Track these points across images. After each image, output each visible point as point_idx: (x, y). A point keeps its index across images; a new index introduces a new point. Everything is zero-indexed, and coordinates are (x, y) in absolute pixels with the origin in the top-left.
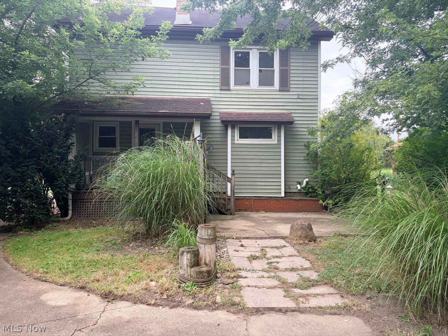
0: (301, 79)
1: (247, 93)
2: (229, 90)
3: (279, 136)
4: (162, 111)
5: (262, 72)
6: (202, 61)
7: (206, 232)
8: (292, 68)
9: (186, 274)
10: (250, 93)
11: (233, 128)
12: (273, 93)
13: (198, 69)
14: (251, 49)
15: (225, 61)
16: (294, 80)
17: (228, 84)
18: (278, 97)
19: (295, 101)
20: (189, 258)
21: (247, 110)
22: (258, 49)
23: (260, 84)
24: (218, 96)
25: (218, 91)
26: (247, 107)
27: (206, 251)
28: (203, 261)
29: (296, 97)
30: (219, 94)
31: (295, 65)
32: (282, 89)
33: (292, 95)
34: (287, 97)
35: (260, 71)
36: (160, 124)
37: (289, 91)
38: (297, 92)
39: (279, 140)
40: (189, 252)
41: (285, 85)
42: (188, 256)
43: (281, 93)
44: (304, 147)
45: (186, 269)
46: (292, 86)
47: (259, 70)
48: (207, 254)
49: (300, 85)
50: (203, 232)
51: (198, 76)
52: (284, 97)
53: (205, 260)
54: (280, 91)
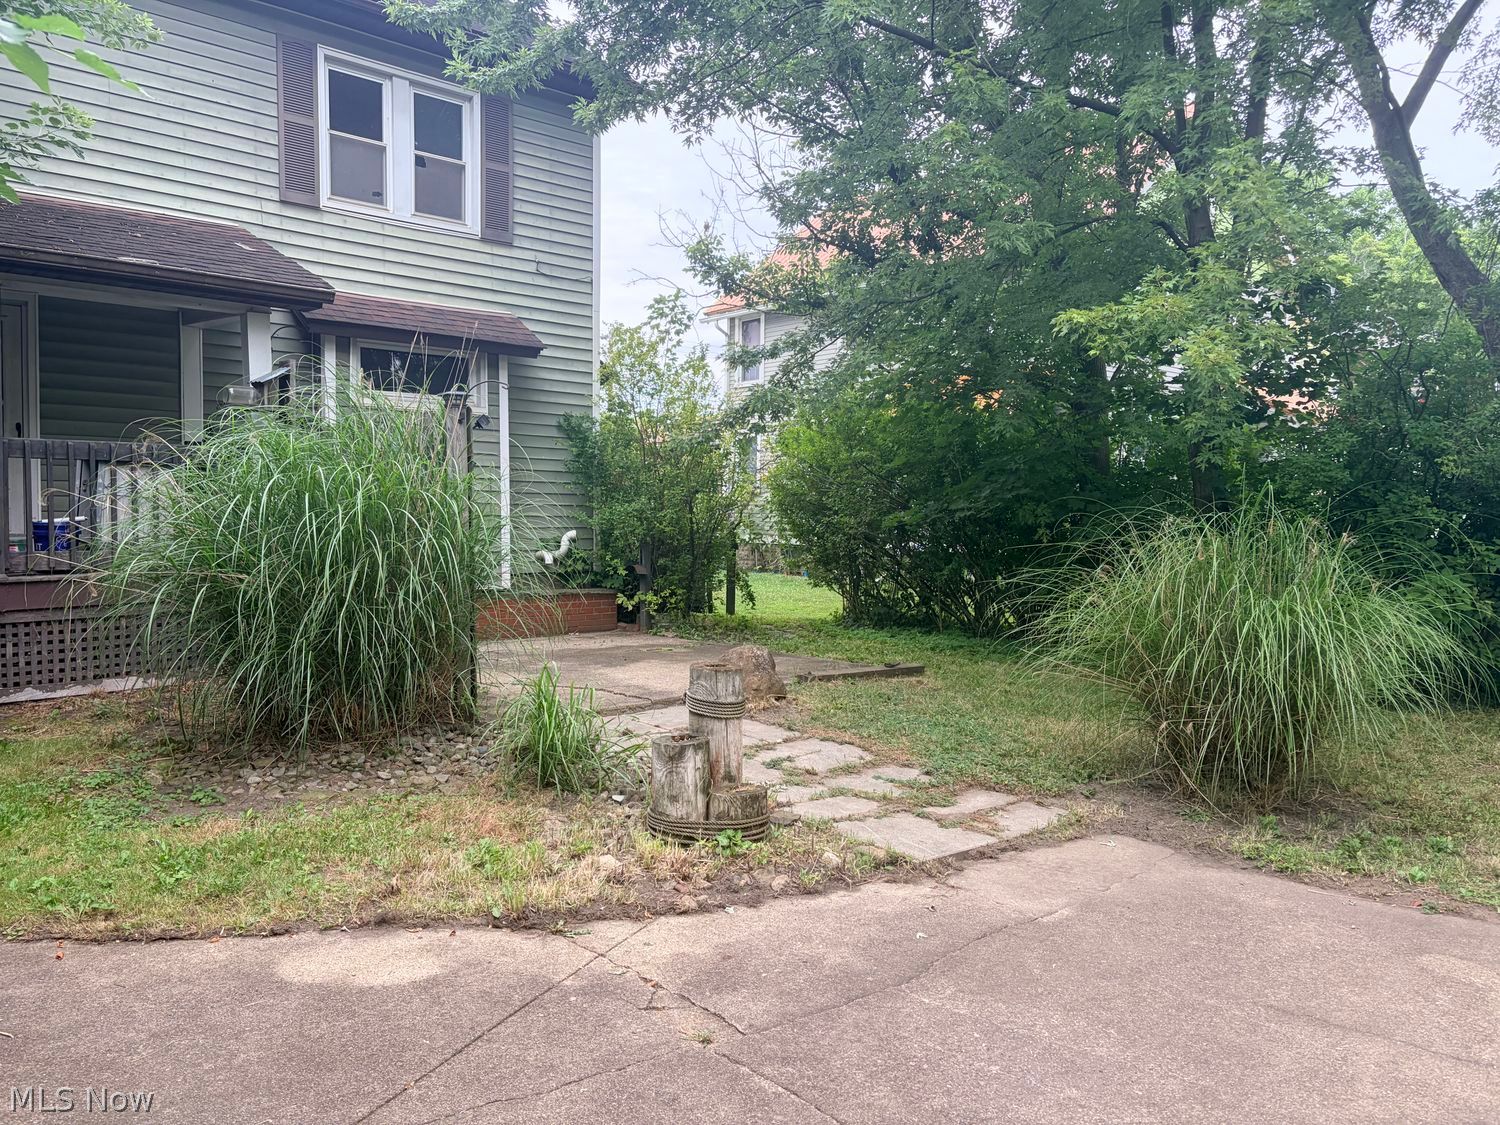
0: (545, 212)
1: (377, 229)
2: (316, 209)
3: (494, 393)
4: (133, 260)
5: (424, 165)
6: (208, 79)
7: (730, 684)
8: (519, 171)
9: (694, 815)
10: (388, 231)
11: (343, 350)
12: (462, 244)
13: (190, 105)
14: (390, 77)
15: (298, 96)
16: (525, 213)
17: (312, 188)
18: (478, 258)
19: (528, 279)
20: (699, 765)
21: (380, 288)
22: (412, 83)
23: (421, 206)
24: (274, 222)
25: (271, 204)
26: (379, 280)
27: (730, 738)
28: (722, 771)
29: (532, 268)
30: (279, 218)
31: (529, 163)
32: (490, 233)
33: (520, 257)
34: (506, 263)
35: (420, 162)
36: (26, 304)
37: (510, 245)
38: (534, 253)
39: (494, 404)
40: (700, 748)
41: (498, 225)
42: (698, 758)
43: (487, 248)
44: (554, 433)
45: (693, 799)
46: (519, 231)
47: (417, 156)
48: (733, 749)
49: (543, 231)
50: (720, 685)
51: (192, 135)
52: (498, 262)
53: (728, 766)
54: (483, 240)
